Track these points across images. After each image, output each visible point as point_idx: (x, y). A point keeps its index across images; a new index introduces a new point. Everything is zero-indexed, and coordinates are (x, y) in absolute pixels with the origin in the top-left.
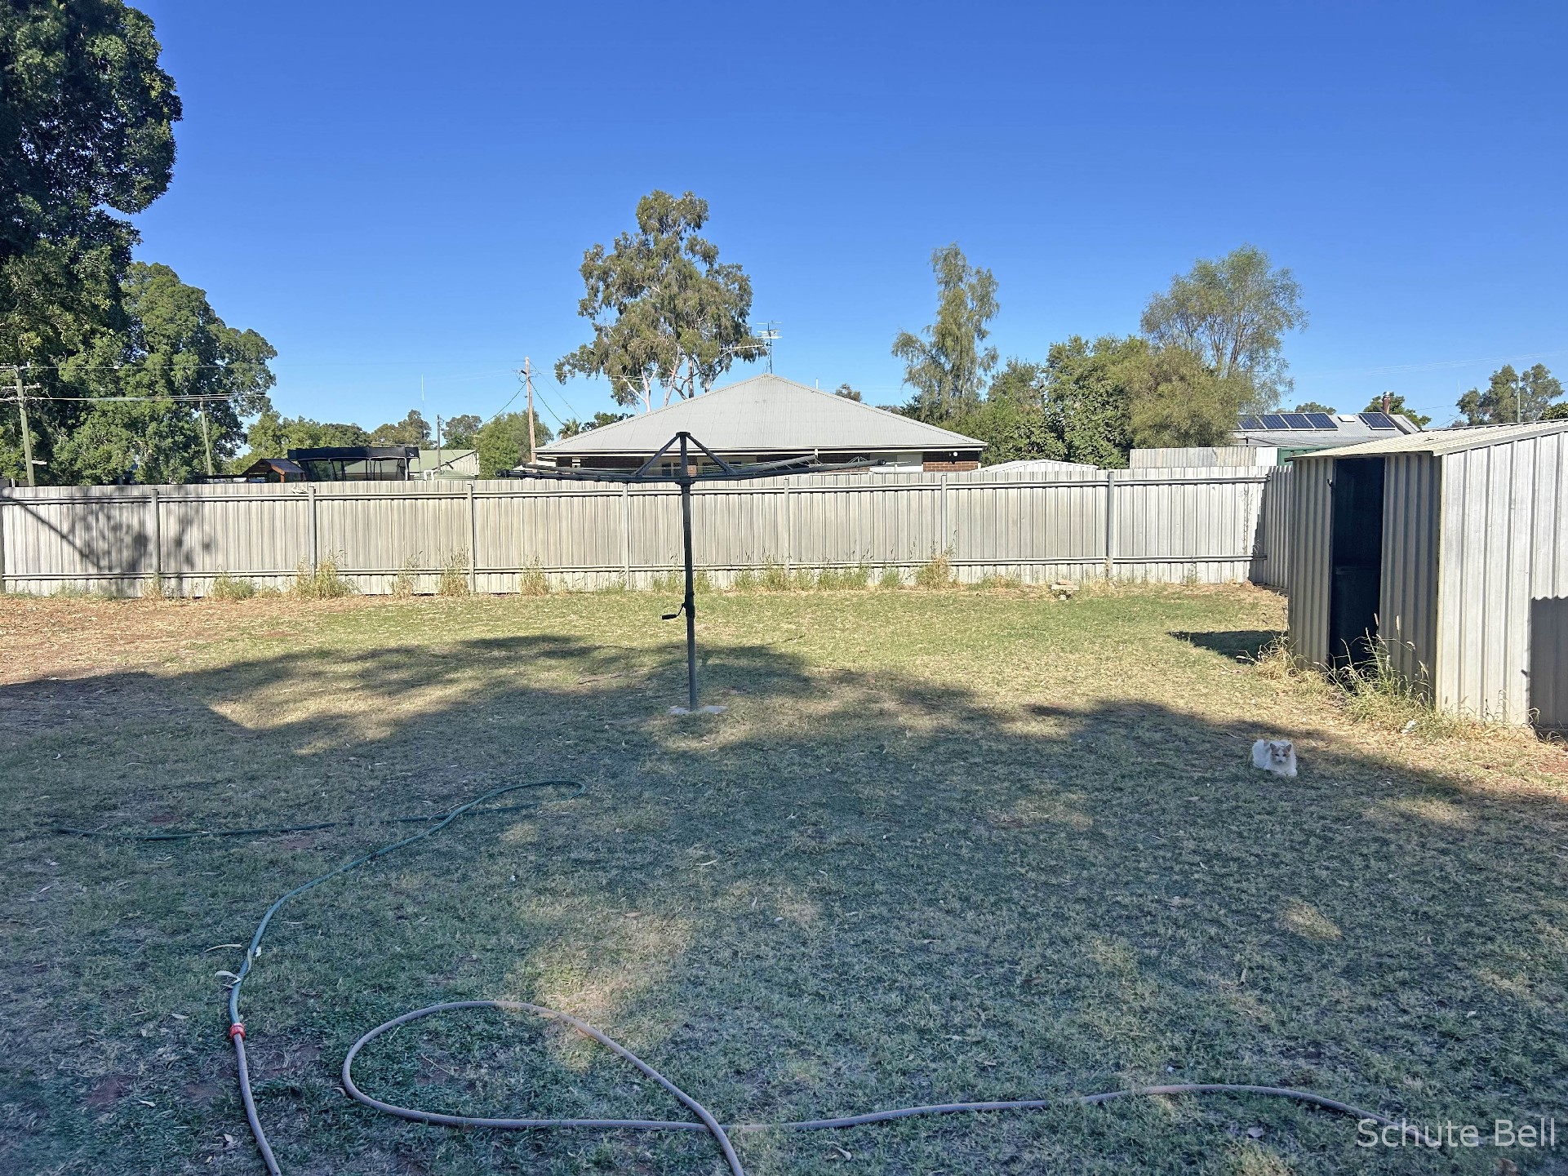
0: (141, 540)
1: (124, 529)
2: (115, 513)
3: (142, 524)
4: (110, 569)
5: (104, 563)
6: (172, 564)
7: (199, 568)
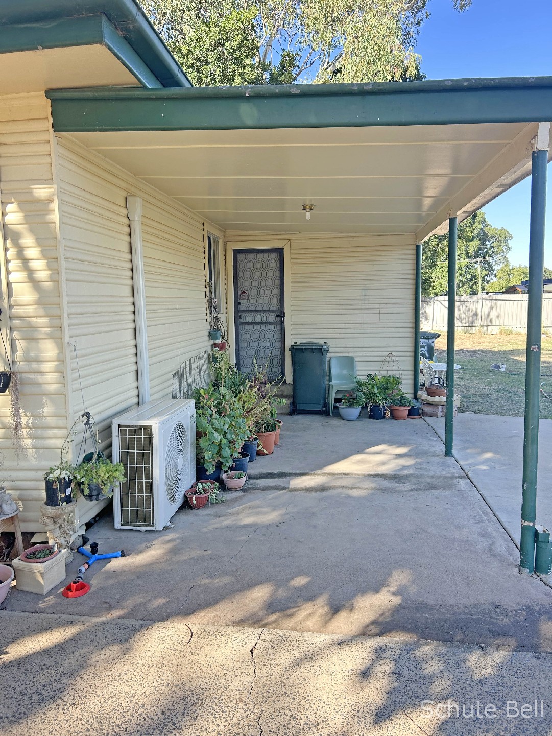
0: (476, 314)
1: (471, 311)
2: (468, 305)
3: (477, 309)
4: (465, 323)
5: (464, 321)
6: (485, 323)
7: (494, 324)
